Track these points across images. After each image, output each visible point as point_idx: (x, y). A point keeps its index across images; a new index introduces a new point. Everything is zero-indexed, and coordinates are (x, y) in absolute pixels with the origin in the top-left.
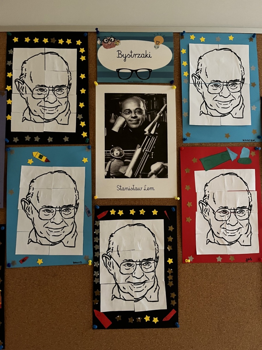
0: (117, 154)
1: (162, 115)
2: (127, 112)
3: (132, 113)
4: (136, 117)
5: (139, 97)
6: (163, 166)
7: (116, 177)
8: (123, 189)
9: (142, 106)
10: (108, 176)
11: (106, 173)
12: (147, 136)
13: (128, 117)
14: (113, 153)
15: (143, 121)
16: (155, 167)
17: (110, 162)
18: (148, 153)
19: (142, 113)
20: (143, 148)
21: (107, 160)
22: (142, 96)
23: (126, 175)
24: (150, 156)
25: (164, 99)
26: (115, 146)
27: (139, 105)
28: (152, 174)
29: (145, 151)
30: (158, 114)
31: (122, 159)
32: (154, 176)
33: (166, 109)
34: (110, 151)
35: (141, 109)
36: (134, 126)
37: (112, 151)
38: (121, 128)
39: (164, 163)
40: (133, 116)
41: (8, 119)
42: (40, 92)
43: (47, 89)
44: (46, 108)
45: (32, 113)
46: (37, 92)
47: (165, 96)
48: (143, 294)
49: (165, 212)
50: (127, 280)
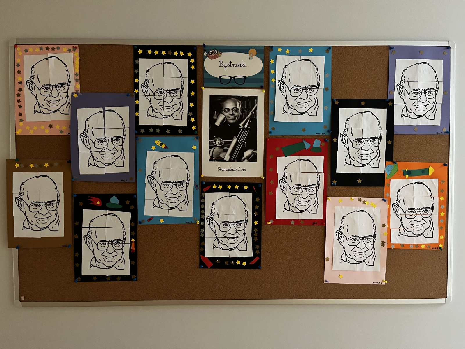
0: (218, 143)
1: (253, 113)
2: (227, 111)
3: (230, 111)
4: (233, 114)
5: (236, 98)
6: (253, 153)
7: (218, 161)
8: (222, 170)
9: (238, 106)
10: (211, 160)
11: (210, 157)
12: (241, 130)
13: (227, 114)
14: (215, 143)
15: (239, 118)
16: (247, 153)
17: (213, 149)
18: (242, 143)
19: (238, 111)
20: (238, 139)
21: (211, 148)
22: (239, 98)
23: (225, 159)
24: (244, 145)
25: (256, 100)
26: (217, 137)
27: (236, 105)
28: (245, 159)
29: (239, 141)
30: (250, 113)
31: (222, 147)
32: (246, 160)
33: (256, 108)
34: (213, 141)
35: (237, 108)
36: (232, 121)
37: (215, 141)
38: (222, 123)
39: (254, 150)
40: (231, 113)
41: (136, 116)
42: (160, 95)
43: (165, 91)
44: (164, 107)
45: (154, 111)
46: (158, 94)
47: (256, 97)
48: (235, 245)
49: (254, 187)
50: (225, 236)
